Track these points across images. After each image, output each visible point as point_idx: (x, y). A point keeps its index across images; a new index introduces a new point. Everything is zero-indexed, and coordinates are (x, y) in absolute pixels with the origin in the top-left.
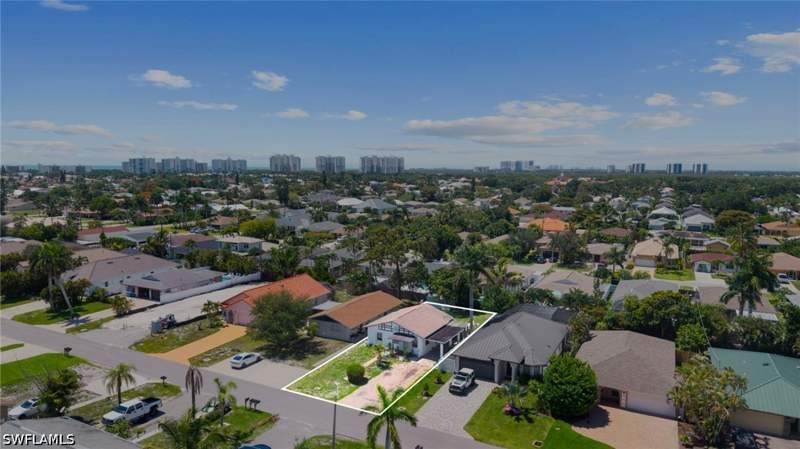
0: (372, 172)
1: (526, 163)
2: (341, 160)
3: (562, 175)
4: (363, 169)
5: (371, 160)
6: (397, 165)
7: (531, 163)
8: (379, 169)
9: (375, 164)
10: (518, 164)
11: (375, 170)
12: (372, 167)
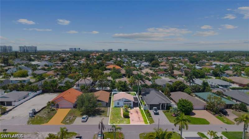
0: (24, 52)
1: (78, 48)
2: (11, 47)
3: (95, 52)
4: (21, 50)
5: (23, 47)
6: (34, 49)
7: (79, 49)
8: (27, 50)
9: (25, 49)
10: (75, 49)
11: (26, 51)
12: (24, 50)
